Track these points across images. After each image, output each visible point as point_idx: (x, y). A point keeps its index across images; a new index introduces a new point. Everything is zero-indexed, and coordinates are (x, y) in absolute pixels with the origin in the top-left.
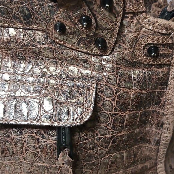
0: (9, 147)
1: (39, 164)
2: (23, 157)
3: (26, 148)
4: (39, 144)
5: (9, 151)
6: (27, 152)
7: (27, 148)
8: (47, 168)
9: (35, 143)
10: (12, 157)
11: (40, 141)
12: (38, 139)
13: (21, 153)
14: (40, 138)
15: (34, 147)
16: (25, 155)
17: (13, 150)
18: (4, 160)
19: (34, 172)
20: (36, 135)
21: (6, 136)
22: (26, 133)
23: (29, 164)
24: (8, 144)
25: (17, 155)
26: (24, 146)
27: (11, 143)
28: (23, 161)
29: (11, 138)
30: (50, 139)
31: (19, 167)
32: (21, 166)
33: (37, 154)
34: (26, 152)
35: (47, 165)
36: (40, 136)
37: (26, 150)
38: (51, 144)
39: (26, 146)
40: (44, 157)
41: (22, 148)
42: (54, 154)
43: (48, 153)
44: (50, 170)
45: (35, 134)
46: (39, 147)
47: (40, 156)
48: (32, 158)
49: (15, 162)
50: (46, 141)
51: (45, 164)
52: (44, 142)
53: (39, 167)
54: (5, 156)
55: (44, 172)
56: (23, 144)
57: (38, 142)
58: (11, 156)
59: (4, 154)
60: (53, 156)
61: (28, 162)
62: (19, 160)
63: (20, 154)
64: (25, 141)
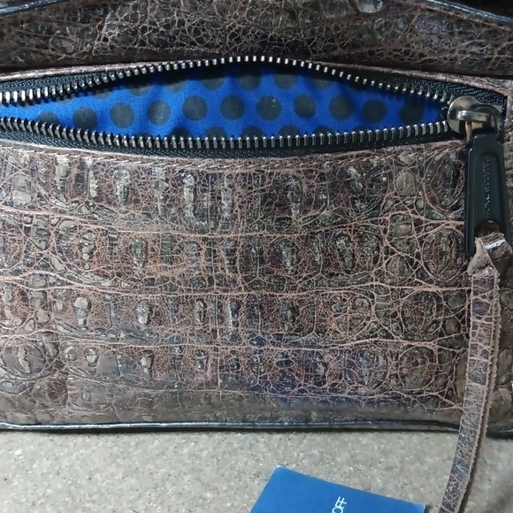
0: (344, 251)
1: (417, 289)
2: (380, 271)
3: (387, 247)
4: (421, 234)
5: (343, 260)
6: (390, 257)
7: (391, 247)
8: (438, 299)
9: (410, 234)
10: (351, 276)
11: (424, 225)
12: (418, 222)
13: (375, 262)
14: (423, 218)
15: (408, 243)
16: (384, 265)
17: (354, 255)
18: (330, 286)
19: (403, 314)
20: (413, 212)
21: (338, 223)
22: (388, 211)
23: (392, 290)
24: (342, 241)
25: (365, 269)
26: (382, 243)
27: (349, 239)
28: (378, 283)
29: (350, 226)
30: (447, 219)
31: (365, 301)
32: (370, 300)
33: (416, 260)
34: (386, 258)
35: (440, 290)
36: (422, 215)
37: (387, 253)
38: (451, 229)
39: (387, 243)
40: (431, 267)
41: (378, 249)
42: (457, 257)
43: (442, 254)
44: (444, 303)
45: (410, 211)
46: (421, 243)
47: (422, 264)
48: (402, 273)
49: (355, 287)
50: (439, 225)
51: (433, 289)
52: (435, 226)
53: (417, 297)
54: (332, 275)
55: (428, 312)
56: (380, 239)
57: (418, 230)
58: (348, 272)
59: (331, 270)
60: (455, 261)
61: (390, 284)
62: (367, 281)
63: (372, 265)
64: (385, 232)
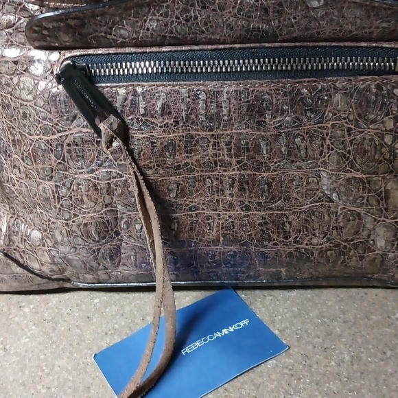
0: (300, 146)
1: (349, 175)
2: (324, 161)
3: (329, 145)
4: (351, 138)
5: (300, 152)
6: (331, 152)
7: (331, 145)
8: (363, 182)
9: (343, 137)
10: (305, 163)
11: (353, 131)
12: (349, 130)
13: (321, 155)
14: (352, 127)
15: (343, 144)
16: (327, 157)
17: (306, 149)
18: (292, 169)
19: (339, 189)
20: (346, 123)
21: (296, 126)
22: (329, 120)
23: (332, 174)
24: (299, 139)
25: (314, 159)
26: (325, 142)
27: (304, 138)
28: (323, 169)
29: (304, 130)
30: (369, 128)
31: (315, 179)
32: (318, 179)
33: (348, 155)
34: (328, 153)
35: (364, 176)
36: (352, 125)
37: (328, 149)
38: (371, 135)
39: (328, 142)
40: (358, 161)
41: (323, 146)
42: (375, 154)
43: (365, 151)
44: (367, 186)
45: (344, 121)
46: (352, 143)
47: (352, 158)
48: (338, 163)
49: (308, 170)
50: (363, 132)
51: (360, 175)
52: (361, 132)
53: (349, 180)
54: (293, 161)
55: (357, 190)
56: (324, 139)
57: (349, 135)
58: (303, 160)
59: (292, 158)
60: (374, 156)
61: (331, 170)
62: (316, 167)
63: (319, 157)
64: (327, 135)
